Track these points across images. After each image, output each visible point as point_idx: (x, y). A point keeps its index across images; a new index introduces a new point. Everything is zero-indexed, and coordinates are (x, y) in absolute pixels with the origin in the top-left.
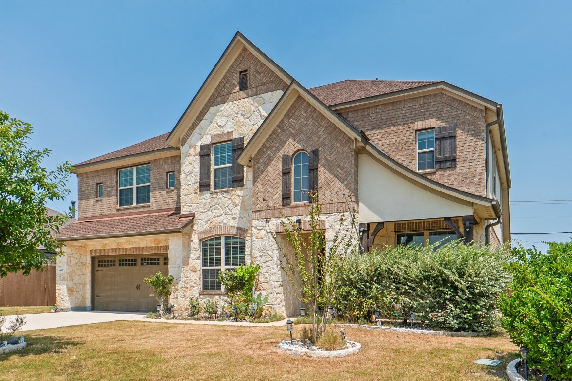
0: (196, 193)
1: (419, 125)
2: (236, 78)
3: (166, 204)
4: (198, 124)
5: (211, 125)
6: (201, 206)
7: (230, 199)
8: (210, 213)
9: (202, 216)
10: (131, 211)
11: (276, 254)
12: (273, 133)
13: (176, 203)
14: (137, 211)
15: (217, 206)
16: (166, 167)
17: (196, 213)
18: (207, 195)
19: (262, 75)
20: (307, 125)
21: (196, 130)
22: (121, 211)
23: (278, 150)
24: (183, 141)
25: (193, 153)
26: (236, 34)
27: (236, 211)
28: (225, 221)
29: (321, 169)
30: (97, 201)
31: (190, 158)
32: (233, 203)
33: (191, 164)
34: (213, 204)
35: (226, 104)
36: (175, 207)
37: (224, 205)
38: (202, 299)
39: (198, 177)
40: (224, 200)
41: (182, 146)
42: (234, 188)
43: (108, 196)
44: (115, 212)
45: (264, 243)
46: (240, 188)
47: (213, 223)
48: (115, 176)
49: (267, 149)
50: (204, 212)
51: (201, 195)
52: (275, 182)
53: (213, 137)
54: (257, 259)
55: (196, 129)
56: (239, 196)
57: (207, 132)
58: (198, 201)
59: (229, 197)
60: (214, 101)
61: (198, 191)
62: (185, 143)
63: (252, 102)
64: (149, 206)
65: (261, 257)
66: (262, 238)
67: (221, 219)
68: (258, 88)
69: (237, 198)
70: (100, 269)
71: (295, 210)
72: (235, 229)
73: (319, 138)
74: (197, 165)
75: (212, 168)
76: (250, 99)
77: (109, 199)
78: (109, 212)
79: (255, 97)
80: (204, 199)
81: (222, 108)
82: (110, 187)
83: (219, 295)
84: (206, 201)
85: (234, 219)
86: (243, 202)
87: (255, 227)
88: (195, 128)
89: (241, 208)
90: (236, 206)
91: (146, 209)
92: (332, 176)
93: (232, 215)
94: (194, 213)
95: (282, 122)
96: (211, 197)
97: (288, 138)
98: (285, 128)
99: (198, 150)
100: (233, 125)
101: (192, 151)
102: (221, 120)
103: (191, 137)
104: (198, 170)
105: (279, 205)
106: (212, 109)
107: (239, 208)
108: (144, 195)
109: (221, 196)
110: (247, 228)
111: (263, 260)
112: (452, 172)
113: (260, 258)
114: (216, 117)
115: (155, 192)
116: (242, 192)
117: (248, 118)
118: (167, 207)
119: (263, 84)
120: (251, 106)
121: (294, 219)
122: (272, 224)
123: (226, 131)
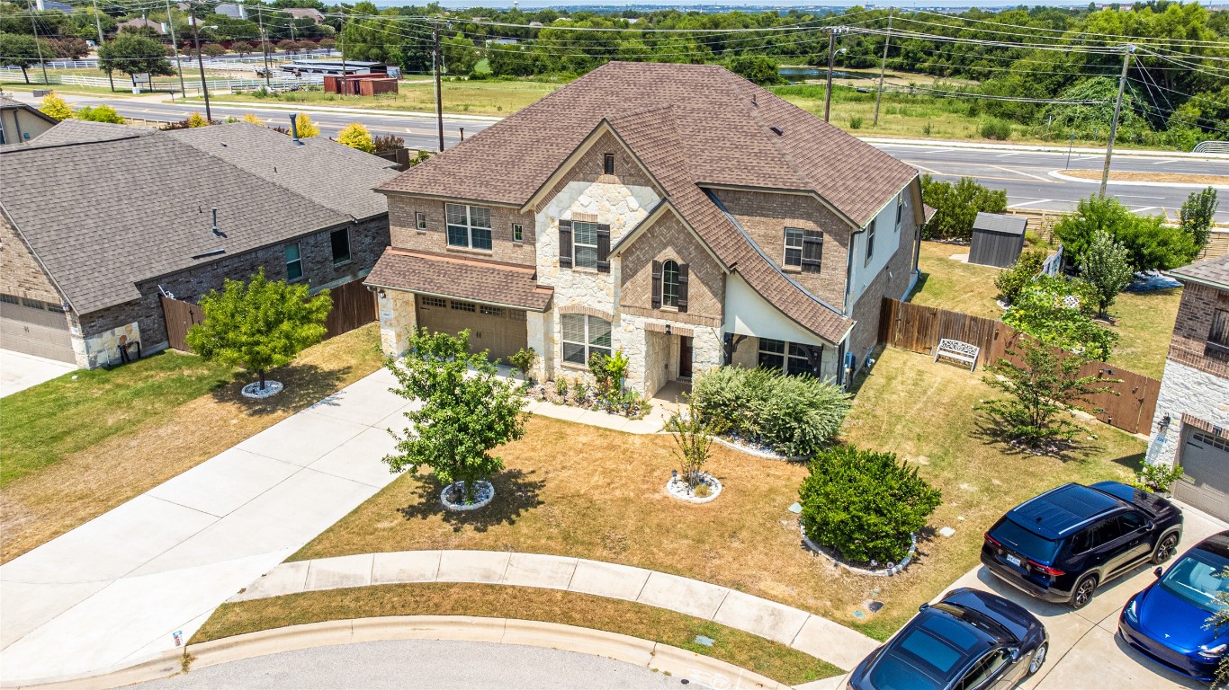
0: (556, 267)
1: (788, 222)
2: (601, 162)
3: (513, 258)
6: (562, 281)
7: (594, 282)
8: (571, 290)
9: (563, 291)
10: (468, 255)
11: (644, 348)
12: (643, 235)
14: (475, 257)
15: (580, 285)
16: (511, 218)
17: (556, 287)
18: (568, 272)
19: (630, 165)
20: (678, 238)
21: (554, 200)
22: (452, 251)
24: (539, 208)
25: (551, 225)
26: (603, 120)
28: (589, 302)
30: (419, 234)
33: (548, 235)
34: (575, 282)
35: (588, 183)
37: (588, 287)
39: (557, 252)
40: (588, 281)
41: (537, 213)
42: (600, 273)
43: (435, 229)
44: (445, 252)
45: (632, 337)
46: (606, 274)
47: (576, 302)
48: (442, 210)
49: (637, 249)
50: (565, 289)
51: (561, 271)
52: (646, 284)
53: (575, 214)
57: (566, 207)
58: (558, 276)
59: (594, 279)
60: (571, 176)
61: (558, 265)
62: (540, 211)
63: (619, 190)
64: (491, 256)
66: (631, 331)
67: (584, 299)
68: (626, 178)
69: (603, 283)
70: (425, 306)
71: (665, 314)
72: (601, 312)
73: (690, 254)
74: (556, 237)
75: (574, 244)
76: (616, 187)
77: (435, 234)
78: (436, 250)
79: (622, 186)
80: (565, 275)
82: (435, 221)
83: (584, 371)
84: (567, 278)
85: (600, 303)
86: (609, 288)
87: (624, 320)
88: (553, 198)
89: (607, 293)
91: (487, 258)
93: (597, 298)
94: (554, 287)
95: (653, 227)
96: (573, 274)
99: (557, 223)
100: (598, 208)
102: (583, 199)
103: (547, 207)
104: (558, 244)
105: (649, 306)
106: (573, 184)
108: (483, 240)
109: (585, 277)
110: (614, 318)
111: (631, 352)
112: (816, 275)
113: (627, 349)
114: (577, 194)
115: (498, 241)
116: (609, 279)
118: (514, 262)
119: (630, 175)
120: (617, 194)
121: (663, 322)
122: (641, 322)
123: (590, 213)
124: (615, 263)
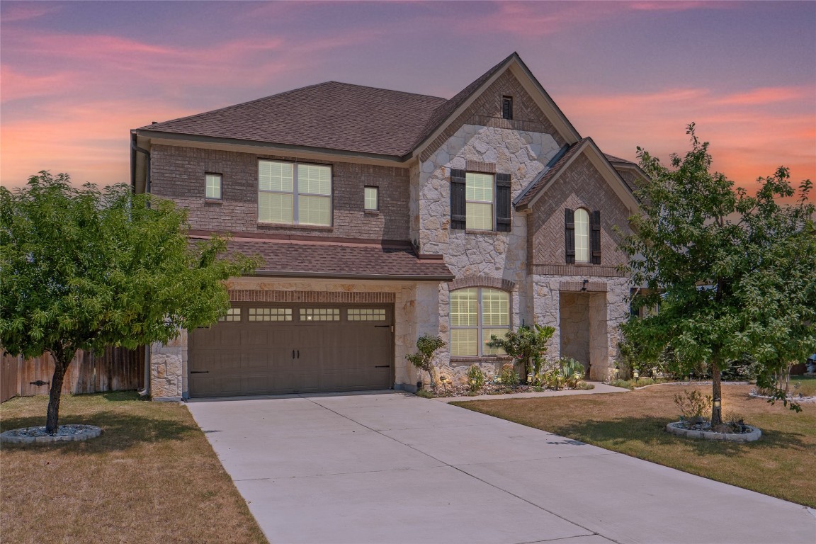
0: (445, 229)
2: (499, 102)
3: (363, 232)
4: (447, 139)
5: (466, 147)
6: (453, 246)
7: (492, 244)
8: (465, 258)
9: (454, 260)
10: (293, 232)
11: (558, 314)
13: (382, 233)
14: (305, 234)
15: (474, 250)
16: (363, 178)
17: (445, 255)
18: (460, 234)
19: (529, 110)
20: (589, 184)
21: (444, 147)
22: (269, 229)
23: (560, 202)
25: (440, 176)
26: (512, 55)
27: (501, 260)
28: (486, 270)
29: (603, 232)
30: (209, 205)
31: (435, 181)
32: (495, 249)
33: (436, 189)
34: (469, 247)
35: (486, 128)
36: (381, 238)
37: (485, 251)
38: (454, 367)
39: (448, 209)
40: (485, 244)
41: (423, 162)
42: (499, 232)
44: (256, 230)
45: (547, 302)
46: (506, 233)
47: (471, 272)
49: (549, 198)
50: (456, 256)
51: (452, 233)
52: (558, 236)
53: (470, 163)
54: (540, 319)
55: (443, 145)
56: (504, 243)
57: (459, 153)
58: (447, 240)
59: (491, 241)
60: (467, 118)
61: (448, 226)
62: (427, 158)
63: (519, 136)
65: (544, 316)
66: (545, 295)
67: (481, 267)
68: (525, 123)
69: (502, 244)
71: (580, 269)
72: (501, 281)
73: (600, 200)
74: (446, 191)
75: (467, 200)
76: (516, 132)
77: (241, 205)
79: (522, 132)
80: (457, 239)
81: (481, 131)
84: (460, 242)
85: (497, 269)
86: (509, 251)
87: (537, 283)
88: (443, 143)
89: (506, 257)
90: (500, 253)
91: (325, 234)
92: (612, 240)
93: (495, 264)
94: (442, 255)
96: (467, 237)
97: (571, 192)
98: (567, 180)
99: (448, 174)
100: (495, 156)
101: (438, 172)
102: (474, 141)
103: (436, 153)
104: (448, 200)
105: (562, 261)
106: (467, 128)
107: (504, 256)
109: (481, 239)
110: (514, 282)
111: (546, 320)
113: (542, 318)
114: (473, 139)
115: (342, 211)
116: (508, 239)
117: (514, 153)
118: (365, 237)
119: (530, 121)
120: (517, 141)
121: (578, 279)
122: (555, 281)
123: (487, 161)
124: (517, 220)
